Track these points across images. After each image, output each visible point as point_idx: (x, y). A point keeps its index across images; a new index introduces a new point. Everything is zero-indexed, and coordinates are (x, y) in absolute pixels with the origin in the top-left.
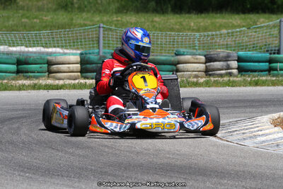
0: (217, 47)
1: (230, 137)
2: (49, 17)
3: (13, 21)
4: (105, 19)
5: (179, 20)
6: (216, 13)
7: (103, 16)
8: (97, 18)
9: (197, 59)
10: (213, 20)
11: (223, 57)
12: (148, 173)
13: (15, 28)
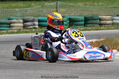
0: (28, 15)
9: (19, 21)
11: (31, 20)
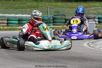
0: (91, 14)
1: (96, 46)
2: (30, 4)
3: (17, 5)
4: (50, 4)
5: (77, 4)
6: (90, 2)
7: (49, 3)
8: (47, 4)
10: (89, 4)
11: (93, 18)
12: (66, 60)
13: (18, 8)
